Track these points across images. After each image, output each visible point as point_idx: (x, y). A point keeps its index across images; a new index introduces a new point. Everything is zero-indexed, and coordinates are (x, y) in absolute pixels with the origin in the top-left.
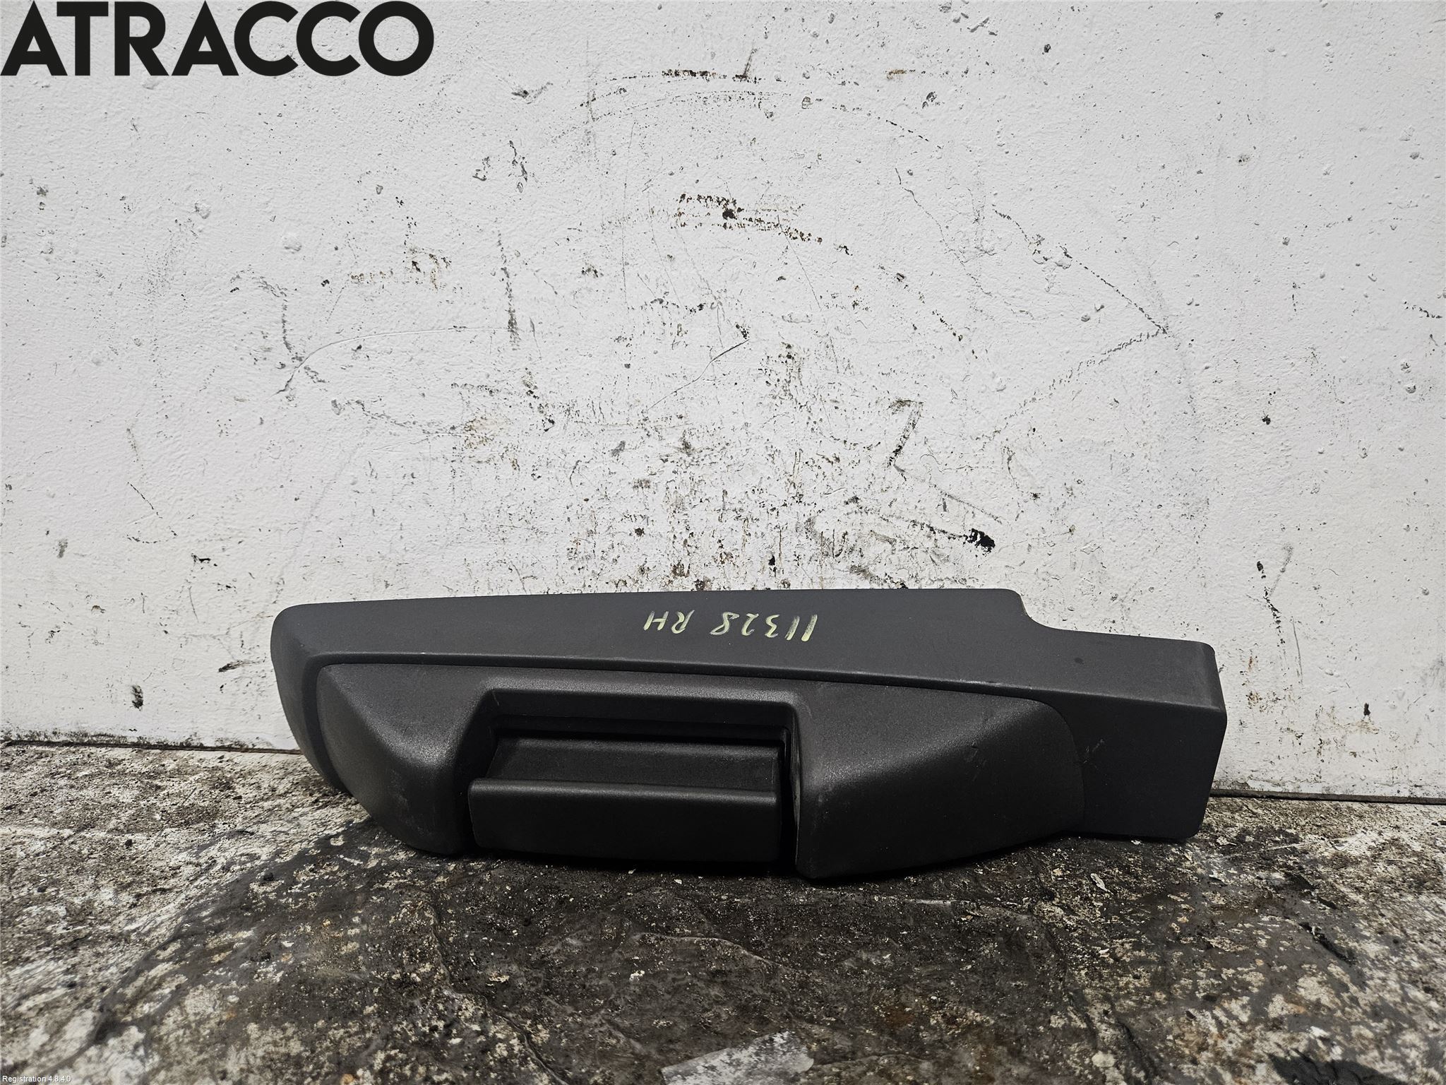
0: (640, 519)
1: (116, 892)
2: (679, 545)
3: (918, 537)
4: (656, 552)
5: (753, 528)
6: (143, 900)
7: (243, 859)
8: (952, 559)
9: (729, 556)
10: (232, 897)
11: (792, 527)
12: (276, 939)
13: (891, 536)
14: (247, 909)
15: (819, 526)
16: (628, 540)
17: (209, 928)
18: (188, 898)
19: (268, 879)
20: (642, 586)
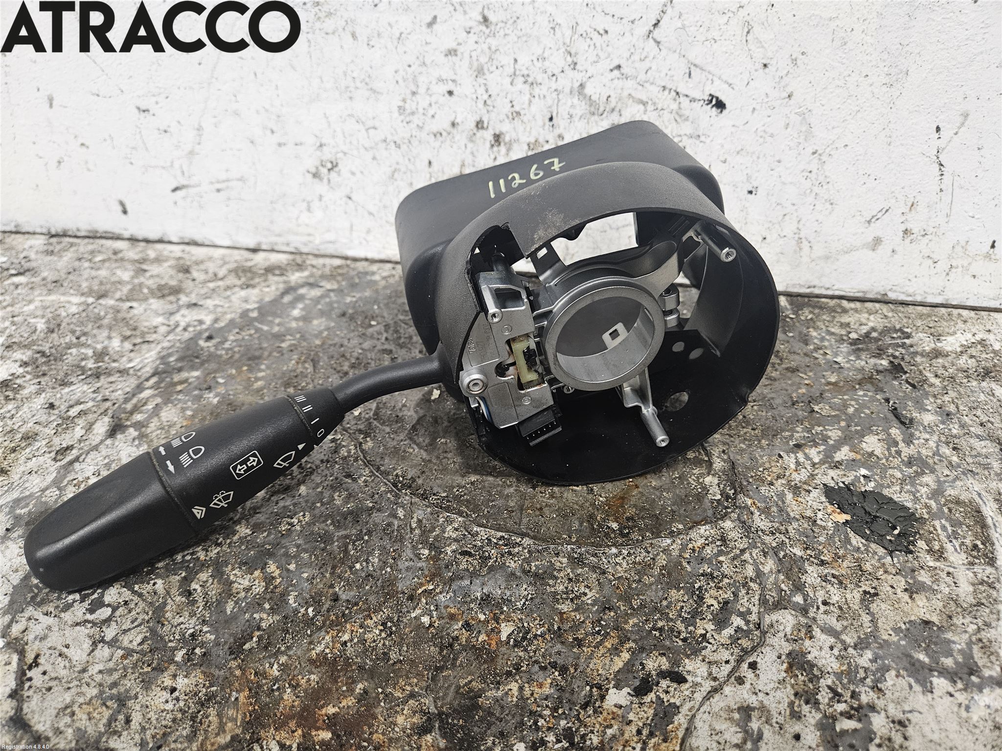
0: (450, 82)
1: (122, 341)
2: (480, 104)
3: (666, 100)
4: (463, 110)
5: (537, 91)
6: (137, 347)
7: (196, 323)
8: (691, 119)
9: (518, 113)
10: (188, 348)
11: (567, 90)
12: (214, 377)
13: (645, 99)
14: (197, 357)
15: (588, 90)
16: (442, 100)
17: (174, 369)
18: (163, 348)
19: (210, 338)
20: (453, 137)
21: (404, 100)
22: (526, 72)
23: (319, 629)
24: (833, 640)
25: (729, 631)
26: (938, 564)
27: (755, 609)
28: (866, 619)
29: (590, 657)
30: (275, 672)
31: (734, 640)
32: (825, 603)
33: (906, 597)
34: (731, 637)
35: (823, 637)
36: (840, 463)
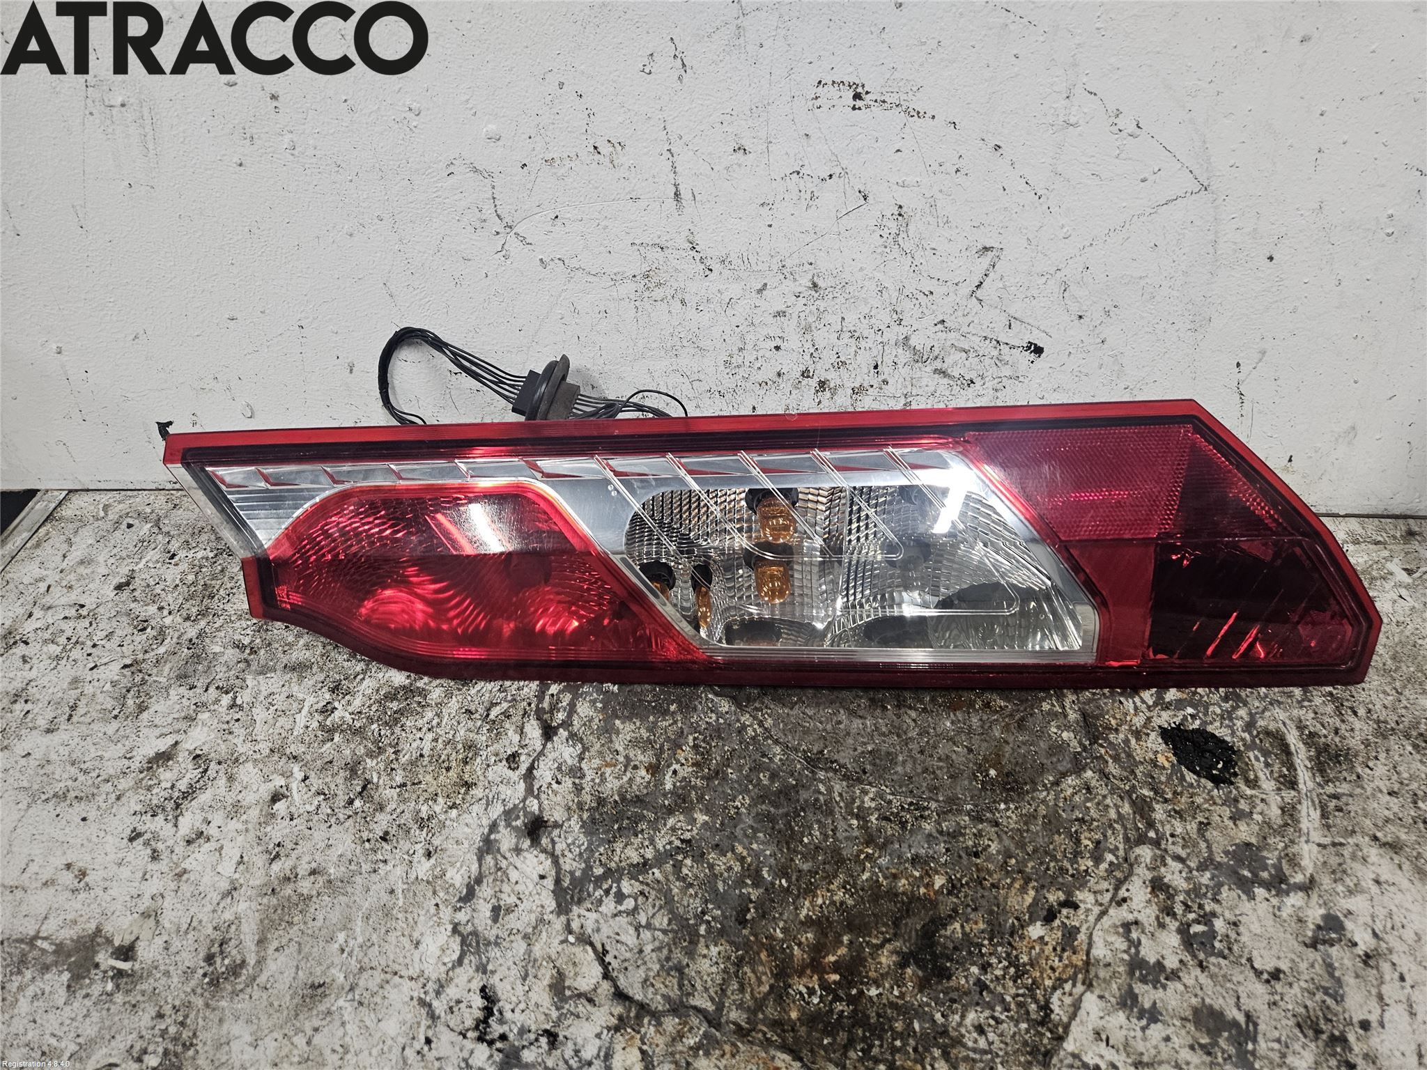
0: (778, 339)
2: (807, 357)
3: (987, 348)
4: (789, 362)
5: (863, 344)
8: (1010, 363)
9: (844, 363)
11: (892, 342)
13: (967, 348)
15: (912, 342)
16: (768, 354)
20: (778, 386)
21: (731, 356)
22: (853, 329)
23: (798, 897)
24: (1181, 866)
25: (1104, 866)
26: (1254, 792)
27: (1121, 846)
28: (1203, 845)
29: (1006, 898)
30: (779, 934)
31: (1110, 872)
32: (1172, 835)
33: (1231, 824)
34: (1106, 871)
35: (1174, 864)
36: (1170, 703)
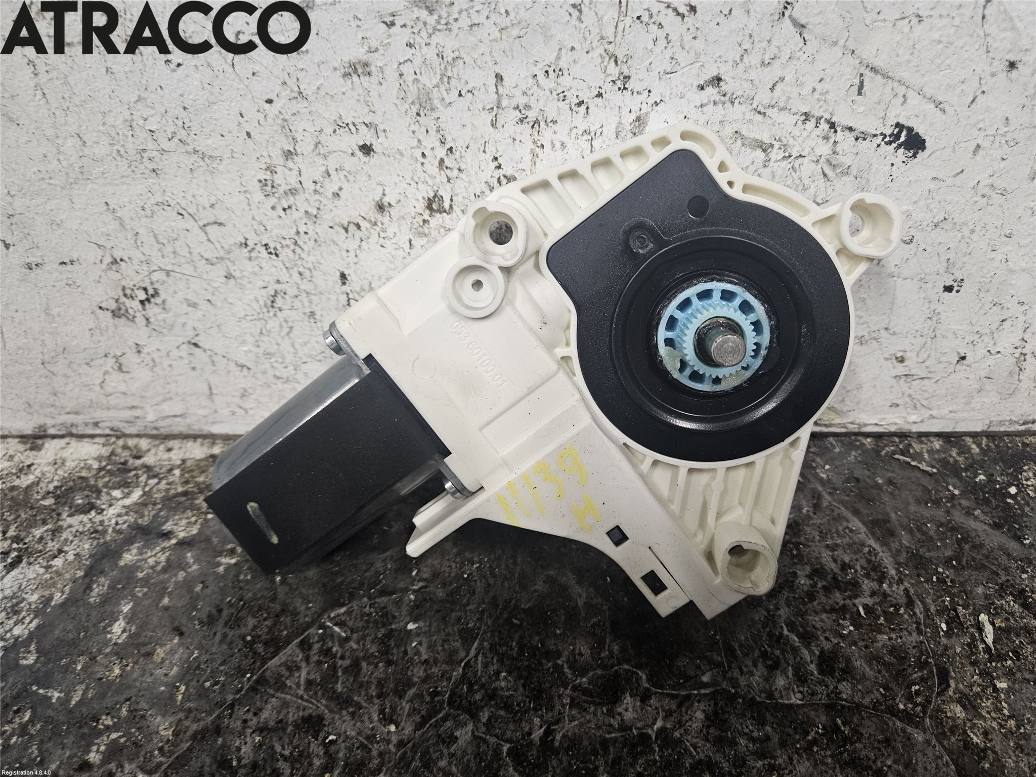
0: (363, 129)
2: (432, 166)
3: (808, 139)
4: (397, 179)
5: (547, 135)
9: (511, 179)
11: (610, 131)
13: (767, 141)
16: (350, 163)
20: (384, 231)
21: (271, 169)
22: (522, 101)
